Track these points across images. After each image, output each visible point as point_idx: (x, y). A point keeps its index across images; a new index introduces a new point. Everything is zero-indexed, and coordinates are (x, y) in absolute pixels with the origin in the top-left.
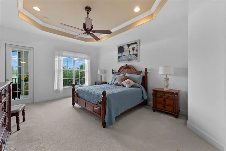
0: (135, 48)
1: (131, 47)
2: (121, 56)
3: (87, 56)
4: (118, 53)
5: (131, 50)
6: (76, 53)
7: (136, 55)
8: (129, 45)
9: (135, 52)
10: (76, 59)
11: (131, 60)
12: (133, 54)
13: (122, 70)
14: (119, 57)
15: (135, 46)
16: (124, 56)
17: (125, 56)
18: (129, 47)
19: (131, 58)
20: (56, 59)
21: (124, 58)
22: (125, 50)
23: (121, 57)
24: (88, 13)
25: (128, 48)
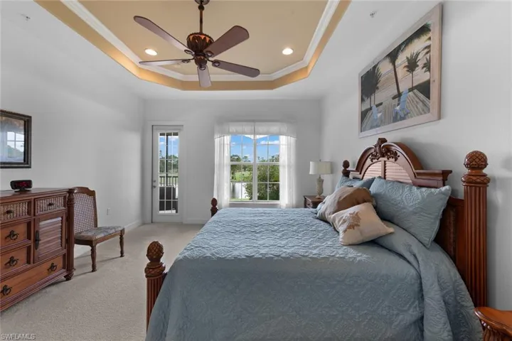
0: (418, 55)
1: (402, 59)
2: (371, 109)
3: (284, 128)
4: (363, 100)
5: (401, 72)
6: (257, 123)
7: (425, 89)
8: (393, 56)
9: (420, 76)
10: (258, 137)
11: (403, 119)
12: (411, 90)
13: (369, 161)
14: (364, 115)
15: (418, 45)
16: (377, 106)
17: (381, 104)
18: (394, 64)
19: (402, 109)
20: (217, 140)
21: (379, 115)
22: (382, 79)
23: (369, 113)
24: (201, 8)
25: (391, 67)
